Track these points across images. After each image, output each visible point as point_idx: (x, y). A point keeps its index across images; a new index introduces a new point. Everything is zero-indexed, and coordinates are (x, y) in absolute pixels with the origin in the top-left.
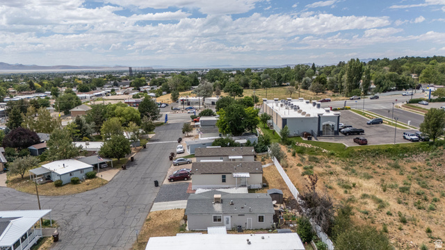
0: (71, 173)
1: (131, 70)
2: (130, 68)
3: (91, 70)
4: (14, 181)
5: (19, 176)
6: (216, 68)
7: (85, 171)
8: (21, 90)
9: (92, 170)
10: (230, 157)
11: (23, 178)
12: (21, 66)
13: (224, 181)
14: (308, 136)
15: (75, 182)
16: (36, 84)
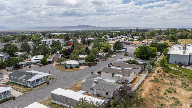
0: (71, 65)
1: (137, 29)
2: (137, 28)
3: (123, 29)
4: (58, 65)
5: (59, 63)
6: (175, 28)
7: (76, 65)
8: (92, 36)
9: (78, 65)
10: (126, 68)
11: (60, 64)
12: (99, 27)
13: (113, 77)
14: (181, 64)
15: (71, 68)
16: (97, 34)
